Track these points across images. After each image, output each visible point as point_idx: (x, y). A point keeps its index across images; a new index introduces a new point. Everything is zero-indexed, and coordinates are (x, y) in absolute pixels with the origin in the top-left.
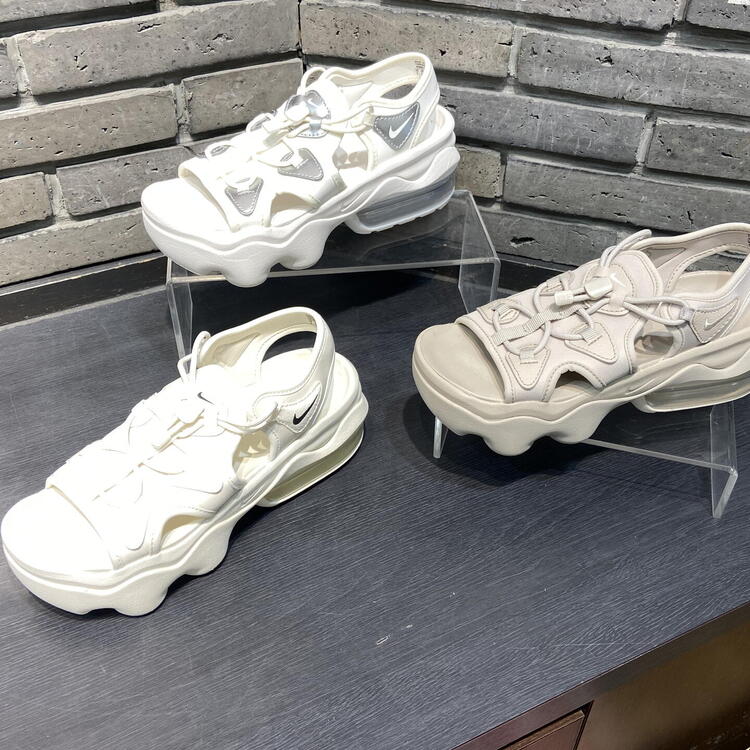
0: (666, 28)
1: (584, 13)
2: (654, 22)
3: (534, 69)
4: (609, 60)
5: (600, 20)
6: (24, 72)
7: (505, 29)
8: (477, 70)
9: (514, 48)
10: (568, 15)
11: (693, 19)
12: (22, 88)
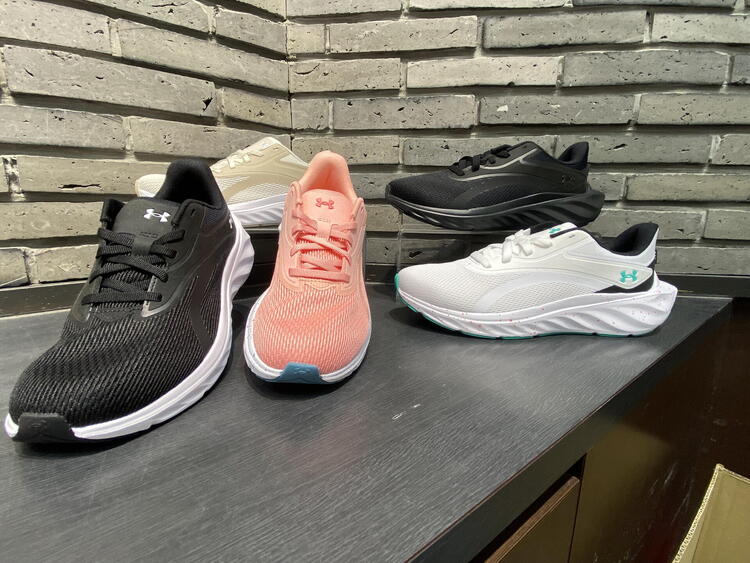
0: (471, 128)
1: (432, 125)
2: (466, 125)
3: (412, 156)
4: (447, 147)
5: (440, 127)
6: (131, 138)
7: (395, 139)
8: (383, 162)
9: (401, 149)
10: (424, 127)
11: (482, 121)
12: (128, 147)
